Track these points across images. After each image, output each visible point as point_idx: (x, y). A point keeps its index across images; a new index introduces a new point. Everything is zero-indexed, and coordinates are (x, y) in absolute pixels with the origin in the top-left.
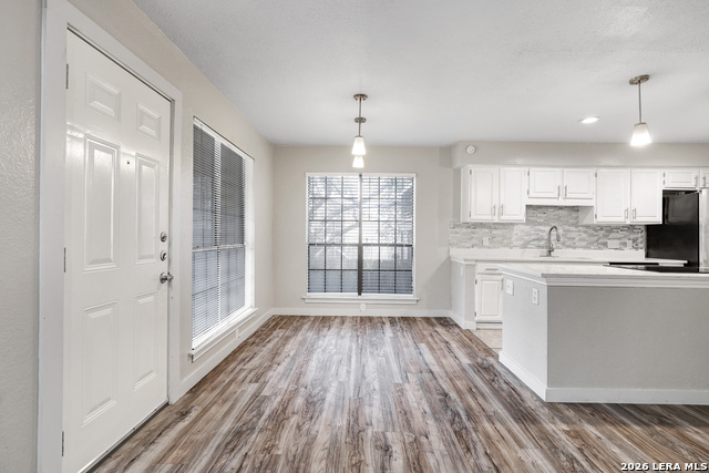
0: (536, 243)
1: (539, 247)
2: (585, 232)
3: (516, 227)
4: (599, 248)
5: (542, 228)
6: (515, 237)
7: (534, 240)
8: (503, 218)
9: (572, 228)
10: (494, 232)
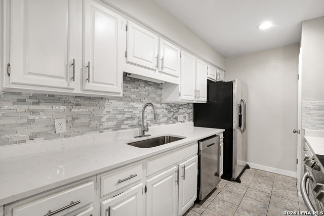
0: (129, 122)
1: (132, 126)
2: (166, 109)
3: (107, 103)
4: (174, 123)
5: (135, 104)
6: (106, 117)
7: (128, 119)
8: (90, 86)
9: (158, 105)
10: (76, 110)
